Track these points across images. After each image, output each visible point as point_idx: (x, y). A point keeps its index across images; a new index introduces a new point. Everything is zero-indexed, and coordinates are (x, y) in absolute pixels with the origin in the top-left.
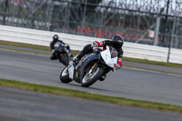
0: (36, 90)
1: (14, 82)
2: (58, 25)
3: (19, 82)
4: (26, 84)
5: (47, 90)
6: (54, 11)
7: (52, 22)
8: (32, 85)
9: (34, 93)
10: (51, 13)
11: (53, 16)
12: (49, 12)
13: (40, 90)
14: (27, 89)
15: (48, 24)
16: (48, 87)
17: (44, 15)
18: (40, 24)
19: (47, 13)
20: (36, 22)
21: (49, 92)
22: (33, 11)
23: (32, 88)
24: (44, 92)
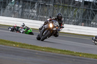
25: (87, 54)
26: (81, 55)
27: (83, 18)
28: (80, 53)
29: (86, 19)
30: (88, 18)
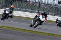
0: (49, 35)
1: (42, 32)
2: (57, 14)
3: (43, 33)
4: (45, 33)
5: (52, 35)
6: (55, 9)
7: (55, 13)
8: (47, 33)
9: (48, 36)
10: (54, 10)
11: (55, 11)
12: (54, 9)
13: (50, 35)
14: (46, 35)
15: (53, 14)
16: (53, 34)
17: (52, 10)
18: (51, 13)
19: (53, 10)
20: (49, 13)
21: (53, 36)
22: (48, 9)
23: (48, 34)
24: (51, 36)
25: (9, 27)
26: (4, 28)
27: (5, 4)
28: (4, 27)
29: (7, 5)
30: (8, 5)
